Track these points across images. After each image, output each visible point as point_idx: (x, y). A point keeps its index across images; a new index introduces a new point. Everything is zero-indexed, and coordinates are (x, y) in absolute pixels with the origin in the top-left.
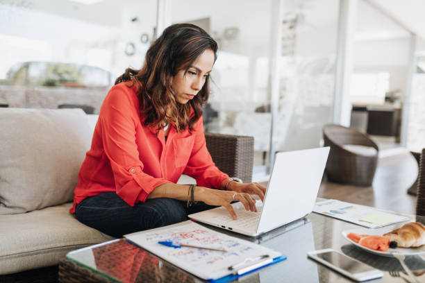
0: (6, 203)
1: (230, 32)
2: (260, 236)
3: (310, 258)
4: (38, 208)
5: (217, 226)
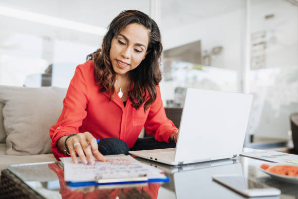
0: (16, 148)
1: (216, 50)
2: (181, 166)
3: (215, 180)
4: (39, 153)
5: (147, 158)
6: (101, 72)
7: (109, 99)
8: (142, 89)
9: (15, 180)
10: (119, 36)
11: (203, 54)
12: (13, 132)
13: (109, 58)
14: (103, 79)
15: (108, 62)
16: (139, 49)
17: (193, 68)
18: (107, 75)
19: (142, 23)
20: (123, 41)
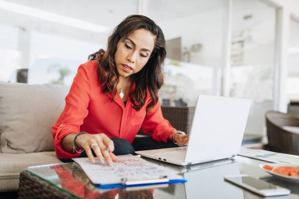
0: (12, 146)
1: (196, 47)
2: (189, 166)
3: (226, 181)
4: (35, 151)
5: (155, 158)
6: (106, 74)
7: (112, 100)
8: (143, 92)
9: (41, 182)
10: (127, 40)
11: (183, 51)
12: (8, 130)
13: (114, 61)
14: (108, 81)
15: (113, 65)
16: (144, 53)
17: (170, 64)
18: (112, 76)
19: (149, 30)
20: (130, 45)
